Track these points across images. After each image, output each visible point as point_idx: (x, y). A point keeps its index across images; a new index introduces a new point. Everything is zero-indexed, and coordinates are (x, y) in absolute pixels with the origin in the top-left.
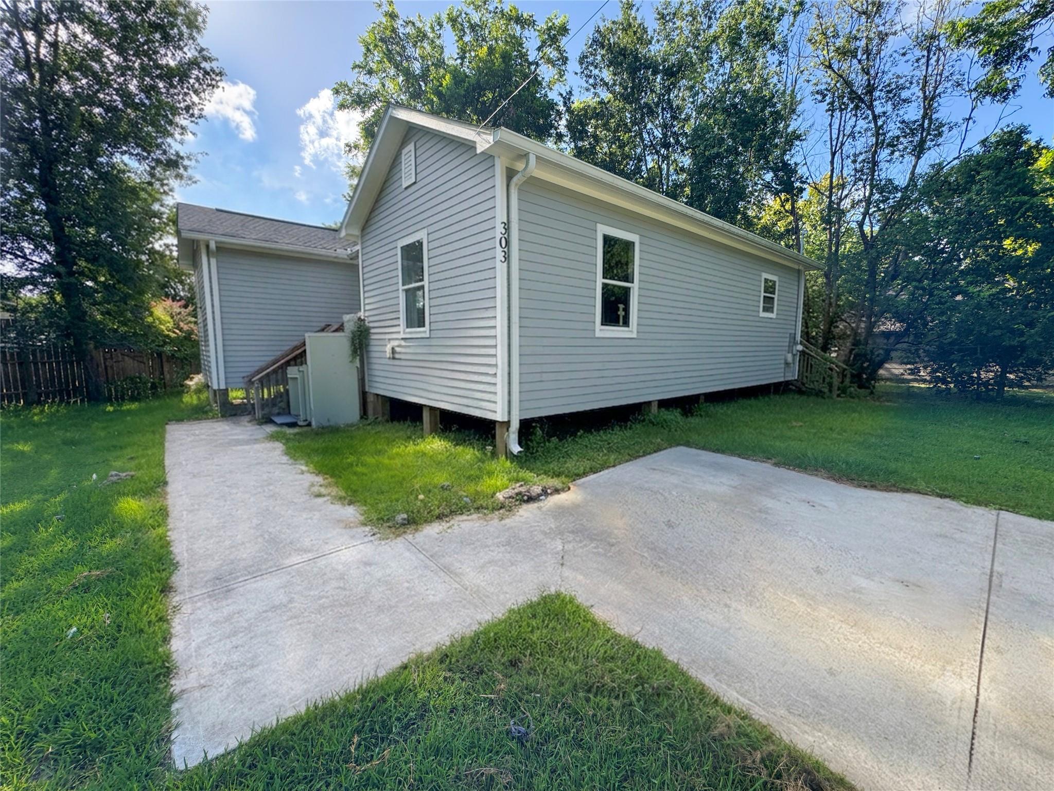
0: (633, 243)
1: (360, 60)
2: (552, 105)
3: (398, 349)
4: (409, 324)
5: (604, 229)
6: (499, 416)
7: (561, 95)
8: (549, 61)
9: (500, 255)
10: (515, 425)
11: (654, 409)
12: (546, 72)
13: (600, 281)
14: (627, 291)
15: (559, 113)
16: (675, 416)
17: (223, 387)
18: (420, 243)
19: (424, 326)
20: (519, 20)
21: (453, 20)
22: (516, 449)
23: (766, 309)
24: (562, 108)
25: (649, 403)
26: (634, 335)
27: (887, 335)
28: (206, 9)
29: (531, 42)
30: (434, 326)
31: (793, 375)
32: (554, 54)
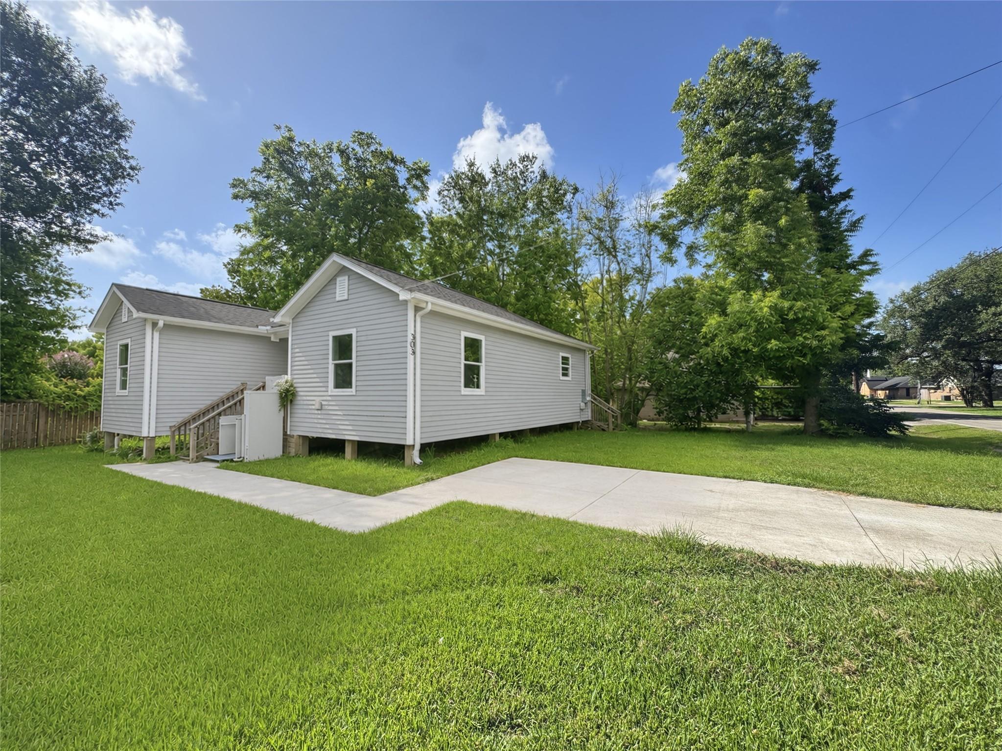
0: (481, 341)
1: (259, 166)
2: (418, 217)
3: (324, 403)
4: (337, 386)
5: (465, 334)
6: (409, 442)
7: (425, 212)
8: (415, 187)
9: (410, 350)
10: (417, 447)
11: (497, 437)
12: (412, 194)
13: (463, 362)
14: (478, 367)
15: (423, 224)
16: (510, 443)
17: (152, 434)
18: (350, 336)
19: (351, 388)
20: (394, 160)
21: (342, 152)
22: (418, 461)
23: (564, 375)
24: (424, 220)
25: (494, 435)
26: (483, 393)
27: (642, 389)
28: (132, 122)
29: (402, 176)
30: (359, 388)
31: (587, 416)
32: (418, 184)
